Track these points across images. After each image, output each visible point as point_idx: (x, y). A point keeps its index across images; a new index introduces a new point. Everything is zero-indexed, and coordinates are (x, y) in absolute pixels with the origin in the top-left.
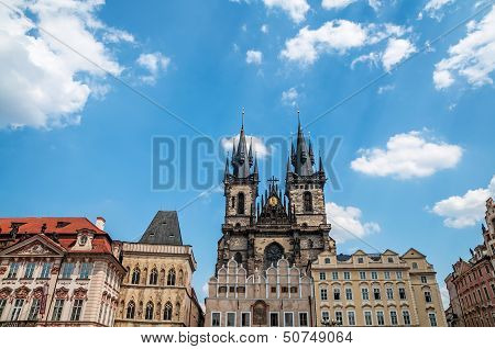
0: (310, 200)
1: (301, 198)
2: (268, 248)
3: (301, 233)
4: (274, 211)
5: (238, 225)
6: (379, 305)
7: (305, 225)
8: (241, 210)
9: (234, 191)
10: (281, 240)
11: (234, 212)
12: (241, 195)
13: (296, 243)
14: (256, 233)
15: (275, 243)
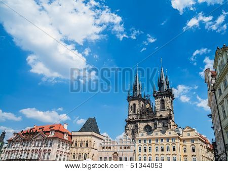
0: (164, 103)
1: (159, 103)
2: (145, 127)
3: (158, 120)
4: (148, 111)
5: (133, 118)
6: (162, 154)
7: (161, 116)
8: (134, 111)
9: (132, 103)
10: (150, 124)
11: (131, 113)
12: (134, 105)
13: (155, 125)
14: (140, 122)
15: (148, 125)
